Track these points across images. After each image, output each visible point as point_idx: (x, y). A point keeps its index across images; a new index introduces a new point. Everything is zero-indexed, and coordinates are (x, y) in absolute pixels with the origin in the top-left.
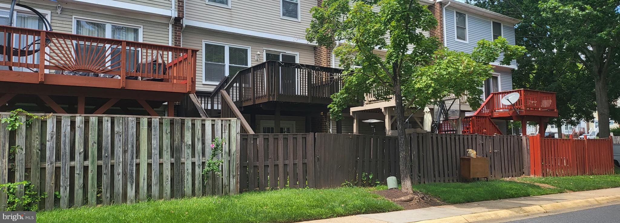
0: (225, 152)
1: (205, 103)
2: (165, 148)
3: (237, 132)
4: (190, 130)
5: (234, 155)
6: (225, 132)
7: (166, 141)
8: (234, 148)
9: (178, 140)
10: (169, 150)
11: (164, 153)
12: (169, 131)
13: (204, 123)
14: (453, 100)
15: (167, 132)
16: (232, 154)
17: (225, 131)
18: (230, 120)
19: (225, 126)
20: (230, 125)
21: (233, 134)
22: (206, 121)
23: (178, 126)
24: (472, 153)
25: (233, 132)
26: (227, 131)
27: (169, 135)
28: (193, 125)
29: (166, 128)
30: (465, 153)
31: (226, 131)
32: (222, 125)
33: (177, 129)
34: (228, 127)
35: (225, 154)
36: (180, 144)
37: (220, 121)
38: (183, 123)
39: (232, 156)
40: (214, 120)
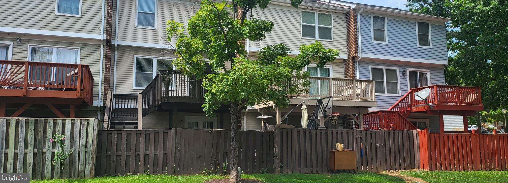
0: (82, 144)
2: (29, 141)
3: (94, 129)
4: (52, 128)
5: (90, 147)
6: (83, 129)
7: (31, 136)
8: (90, 142)
9: (41, 135)
10: (33, 143)
11: (29, 145)
12: (34, 128)
13: (64, 122)
14: (329, 98)
15: (32, 130)
16: (89, 146)
17: (83, 128)
18: (88, 120)
19: (83, 124)
20: (88, 123)
21: (90, 130)
22: (66, 121)
23: (41, 125)
24: (340, 146)
25: (90, 129)
26: (85, 129)
27: (33, 132)
28: (55, 124)
29: (32, 127)
30: (333, 146)
31: (84, 128)
32: (81, 123)
33: (41, 127)
34: (86, 125)
35: (82, 146)
36: (42, 139)
37: (79, 121)
38: (46, 122)
39: (89, 148)
40: (74, 120)
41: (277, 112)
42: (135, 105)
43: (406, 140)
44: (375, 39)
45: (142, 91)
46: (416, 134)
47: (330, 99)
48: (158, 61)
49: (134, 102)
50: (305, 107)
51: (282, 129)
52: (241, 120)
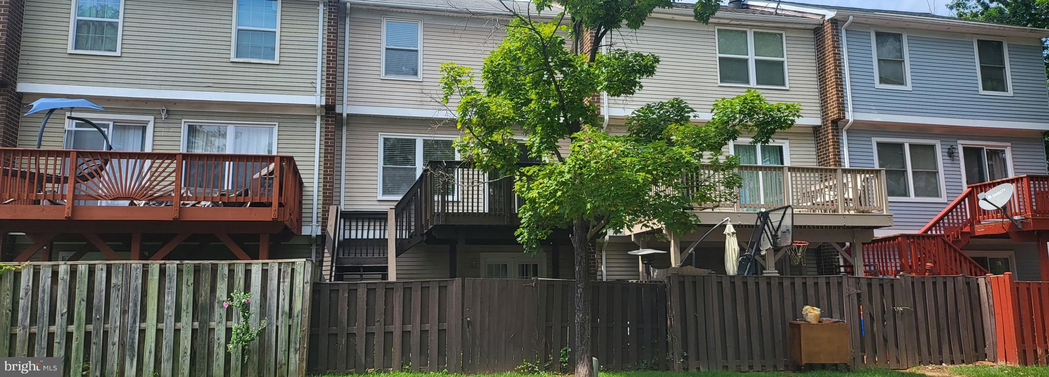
0: (283, 312)
1: (380, 230)
2: (184, 307)
3: (305, 281)
4: (226, 280)
5: (298, 316)
6: (284, 282)
7: (187, 297)
8: (298, 306)
9: (206, 294)
10: (191, 309)
11: (183, 314)
12: (192, 281)
13: (249, 268)
14: (782, 212)
15: (189, 284)
16: (296, 315)
17: (284, 279)
18: (293, 263)
19: (284, 272)
20: (293, 270)
21: (297, 284)
22: (253, 266)
23: (206, 275)
24: (812, 313)
25: (298, 281)
26: (288, 280)
27: (191, 288)
28: (231, 272)
29: (188, 278)
30: (797, 313)
31: (286, 280)
32: (280, 270)
33: (205, 278)
34: (290, 274)
35: (282, 315)
36: (208, 301)
37: (277, 264)
38: (214, 269)
39: (295, 318)
40: (267, 264)
41: (672, 241)
42: (382, 231)
43: (962, 298)
44: (882, 80)
45: (396, 204)
46: (986, 284)
47: (786, 211)
48: (426, 143)
49: (380, 226)
50: (733, 230)
51: (683, 276)
52: (595, 259)
